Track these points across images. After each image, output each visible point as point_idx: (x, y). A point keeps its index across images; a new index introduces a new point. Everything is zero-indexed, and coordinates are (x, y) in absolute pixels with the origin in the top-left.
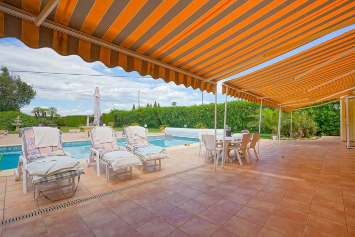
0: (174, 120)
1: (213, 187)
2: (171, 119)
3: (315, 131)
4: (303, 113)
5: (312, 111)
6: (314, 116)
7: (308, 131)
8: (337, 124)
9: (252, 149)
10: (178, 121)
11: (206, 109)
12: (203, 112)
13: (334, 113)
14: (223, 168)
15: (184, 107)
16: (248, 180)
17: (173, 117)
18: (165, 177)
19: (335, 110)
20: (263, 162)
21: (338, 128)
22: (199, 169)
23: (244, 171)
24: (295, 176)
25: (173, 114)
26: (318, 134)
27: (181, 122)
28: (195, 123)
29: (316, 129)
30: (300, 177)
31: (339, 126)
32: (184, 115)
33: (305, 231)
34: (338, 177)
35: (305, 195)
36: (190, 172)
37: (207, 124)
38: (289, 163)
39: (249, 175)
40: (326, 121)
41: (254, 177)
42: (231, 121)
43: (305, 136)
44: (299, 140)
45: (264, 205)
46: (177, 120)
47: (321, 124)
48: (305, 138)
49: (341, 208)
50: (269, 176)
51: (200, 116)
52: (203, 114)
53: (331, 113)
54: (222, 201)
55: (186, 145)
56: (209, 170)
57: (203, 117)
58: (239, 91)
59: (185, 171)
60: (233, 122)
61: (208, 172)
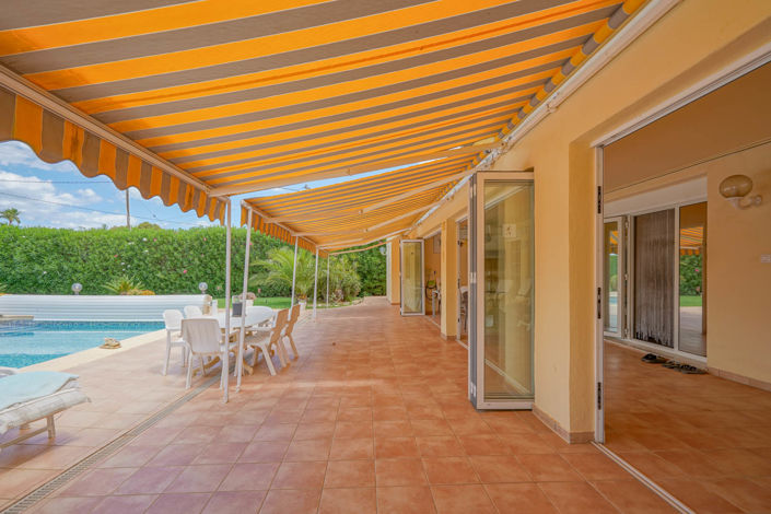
0: (23, 269)
1: (248, 443)
2: (12, 266)
3: (358, 290)
4: (342, 260)
5: (353, 257)
6: (356, 264)
7: (348, 290)
8: (382, 277)
9: (287, 337)
10: (39, 273)
11: (141, 240)
12: (132, 249)
13: (378, 261)
14: (240, 391)
15: (63, 232)
16: (303, 405)
17: (17, 258)
18: (89, 461)
19: (380, 256)
20: (308, 361)
21: (383, 284)
22: (183, 408)
23: (287, 386)
24: (368, 377)
25: (18, 250)
26: (360, 295)
27: (51, 275)
28: (106, 278)
29: (358, 286)
30: (375, 377)
31: (384, 280)
32: (66, 256)
33: (425, 465)
34: (415, 366)
35: (396, 408)
36: (164, 423)
37: (145, 280)
38: (347, 356)
39: (301, 395)
40: (369, 272)
41: (309, 396)
42: (209, 271)
43: (344, 300)
44: (338, 306)
45: (356, 446)
46: (37, 267)
47: (364, 277)
48: (346, 303)
49: (439, 413)
50: (332, 389)
51: (120, 257)
52: (130, 253)
53: (376, 260)
54: (284, 469)
55: (107, 346)
56: (209, 404)
57: (130, 260)
58: (270, 221)
59: (148, 424)
60: (214, 274)
61: (210, 410)
